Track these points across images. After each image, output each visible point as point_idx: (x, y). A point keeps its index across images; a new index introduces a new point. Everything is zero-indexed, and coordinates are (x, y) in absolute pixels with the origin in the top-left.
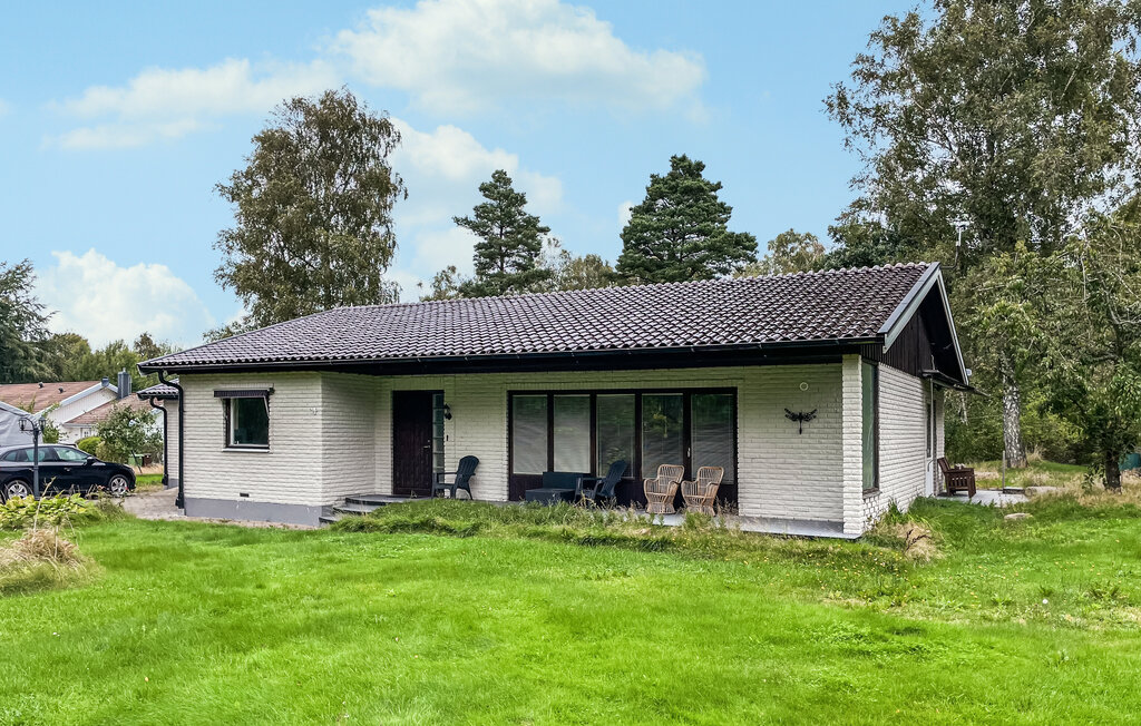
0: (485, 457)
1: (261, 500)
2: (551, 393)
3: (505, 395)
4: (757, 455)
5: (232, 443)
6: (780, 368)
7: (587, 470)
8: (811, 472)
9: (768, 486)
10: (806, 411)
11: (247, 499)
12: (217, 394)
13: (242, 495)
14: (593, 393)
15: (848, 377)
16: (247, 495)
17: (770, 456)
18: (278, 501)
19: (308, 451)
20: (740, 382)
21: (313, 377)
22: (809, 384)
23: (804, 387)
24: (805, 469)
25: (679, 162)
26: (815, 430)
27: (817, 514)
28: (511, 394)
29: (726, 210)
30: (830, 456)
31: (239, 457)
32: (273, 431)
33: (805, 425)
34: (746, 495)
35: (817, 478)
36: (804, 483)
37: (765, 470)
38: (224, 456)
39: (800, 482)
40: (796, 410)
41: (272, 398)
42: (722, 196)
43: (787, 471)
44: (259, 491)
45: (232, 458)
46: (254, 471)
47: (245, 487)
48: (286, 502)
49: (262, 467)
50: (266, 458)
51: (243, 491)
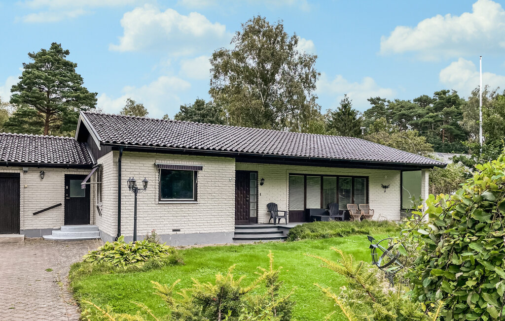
0: (278, 203)
1: (191, 232)
2: (305, 175)
3: (288, 175)
4: (374, 200)
5: (163, 199)
6: (380, 171)
7: (319, 207)
8: (387, 205)
9: (377, 210)
10: (387, 185)
11: (178, 232)
12: (157, 166)
13: (174, 230)
14: (322, 176)
16: (179, 230)
17: (377, 200)
18: (203, 232)
19: (226, 202)
20: (370, 174)
21: (230, 161)
23: (386, 177)
26: (389, 192)
28: (290, 174)
30: (392, 200)
31: (171, 207)
33: (386, 190)
36: (386, 208)
37: (376, 205)
38: (159, 207)
39: (384, 208)
40: (384, 184)
41: (200, 174)
43: (382, 206)
44: (189, 227)
45: (165, 208)
46: (185, 215)
47: (177, 225)
48: (210, 231)
49: (191, 212)
50: (195, 207)
51: (175, 228)
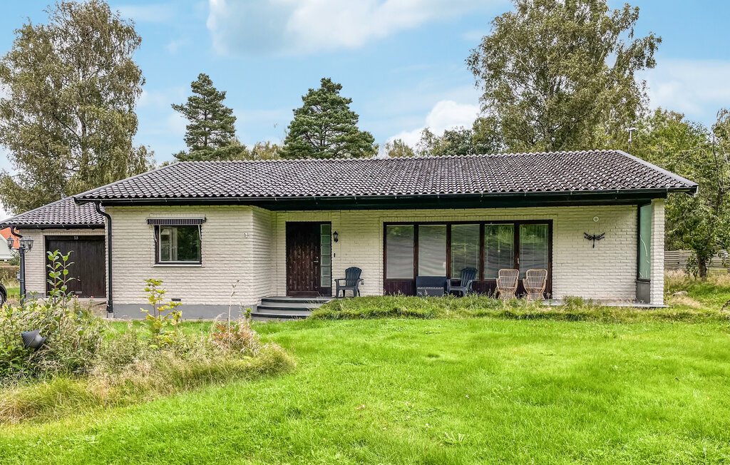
0: (365, 267)
1: (194, 303)
2: (416, 224)
3: (382, 225)
4: (565, 262)
5: (160, 261)
6: (581, 208)
7: (443, 273)
8: (599, 271)
9: (572, 280)
10: (597, 234)
11: (178, 302)
12: (149, 222)
13: (173, 300)
14: (449, 224)
15: (658, 212)
16: (180, 300)
17: (573, 262)
19: (240, 265)
20: (556, 216)
21: (244, 210)
22: (599, 218)
23: (596, 219)
24: (596, 269)
25: (326, 83)
26: (603, 246)
27: (603, 296)
28: (385, 224)
29: (355, 117)
30: (612, 261)
31: (169, 271)
32: (206, 250)
33: (596, 242)
34: (558, 286)
35: (604, 274)
36: (595, 277)
37: (570, 271)
38: (154, 271)
39: (592, 277)
40: (591, 233)
41: (204, 226)
42: (352, 108)
43: (584, 271)
44: (191, 296)
45: (163, 272)
46: (186, 281)
47: (177, 293)
48: (219, 303)
49: (194, 278)
50: (198, 271)
51: (175, 297)
